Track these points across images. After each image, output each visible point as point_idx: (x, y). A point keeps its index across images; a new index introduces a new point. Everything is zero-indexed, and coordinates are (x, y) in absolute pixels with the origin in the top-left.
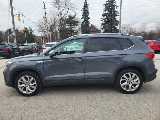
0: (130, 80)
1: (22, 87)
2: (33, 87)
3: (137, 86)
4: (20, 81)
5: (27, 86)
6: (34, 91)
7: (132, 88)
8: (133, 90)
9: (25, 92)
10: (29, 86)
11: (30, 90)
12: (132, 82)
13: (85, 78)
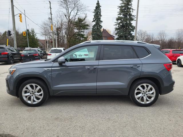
0: (145, 92)
1: (26, 97)
2: (40, 97)
3: (152, 99)
4: (24, 89)
5: (32, 96)
6: (40, 101)
7: (147, 100)
8: (148, 102)
9: (29, 102)
10: (35, 95)
11: (35, 99)
12: (147, 94)
13: (96, 88)
